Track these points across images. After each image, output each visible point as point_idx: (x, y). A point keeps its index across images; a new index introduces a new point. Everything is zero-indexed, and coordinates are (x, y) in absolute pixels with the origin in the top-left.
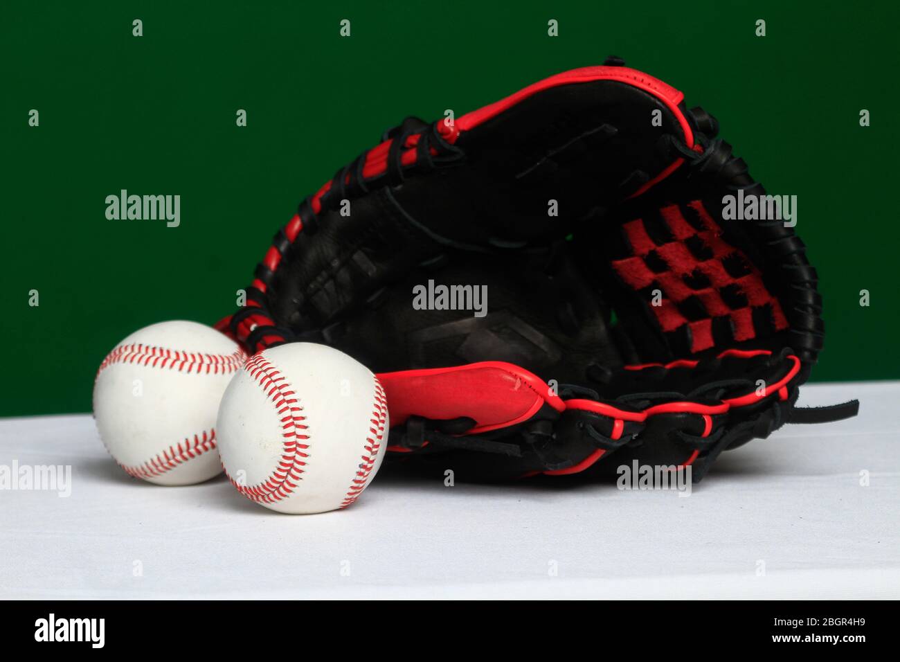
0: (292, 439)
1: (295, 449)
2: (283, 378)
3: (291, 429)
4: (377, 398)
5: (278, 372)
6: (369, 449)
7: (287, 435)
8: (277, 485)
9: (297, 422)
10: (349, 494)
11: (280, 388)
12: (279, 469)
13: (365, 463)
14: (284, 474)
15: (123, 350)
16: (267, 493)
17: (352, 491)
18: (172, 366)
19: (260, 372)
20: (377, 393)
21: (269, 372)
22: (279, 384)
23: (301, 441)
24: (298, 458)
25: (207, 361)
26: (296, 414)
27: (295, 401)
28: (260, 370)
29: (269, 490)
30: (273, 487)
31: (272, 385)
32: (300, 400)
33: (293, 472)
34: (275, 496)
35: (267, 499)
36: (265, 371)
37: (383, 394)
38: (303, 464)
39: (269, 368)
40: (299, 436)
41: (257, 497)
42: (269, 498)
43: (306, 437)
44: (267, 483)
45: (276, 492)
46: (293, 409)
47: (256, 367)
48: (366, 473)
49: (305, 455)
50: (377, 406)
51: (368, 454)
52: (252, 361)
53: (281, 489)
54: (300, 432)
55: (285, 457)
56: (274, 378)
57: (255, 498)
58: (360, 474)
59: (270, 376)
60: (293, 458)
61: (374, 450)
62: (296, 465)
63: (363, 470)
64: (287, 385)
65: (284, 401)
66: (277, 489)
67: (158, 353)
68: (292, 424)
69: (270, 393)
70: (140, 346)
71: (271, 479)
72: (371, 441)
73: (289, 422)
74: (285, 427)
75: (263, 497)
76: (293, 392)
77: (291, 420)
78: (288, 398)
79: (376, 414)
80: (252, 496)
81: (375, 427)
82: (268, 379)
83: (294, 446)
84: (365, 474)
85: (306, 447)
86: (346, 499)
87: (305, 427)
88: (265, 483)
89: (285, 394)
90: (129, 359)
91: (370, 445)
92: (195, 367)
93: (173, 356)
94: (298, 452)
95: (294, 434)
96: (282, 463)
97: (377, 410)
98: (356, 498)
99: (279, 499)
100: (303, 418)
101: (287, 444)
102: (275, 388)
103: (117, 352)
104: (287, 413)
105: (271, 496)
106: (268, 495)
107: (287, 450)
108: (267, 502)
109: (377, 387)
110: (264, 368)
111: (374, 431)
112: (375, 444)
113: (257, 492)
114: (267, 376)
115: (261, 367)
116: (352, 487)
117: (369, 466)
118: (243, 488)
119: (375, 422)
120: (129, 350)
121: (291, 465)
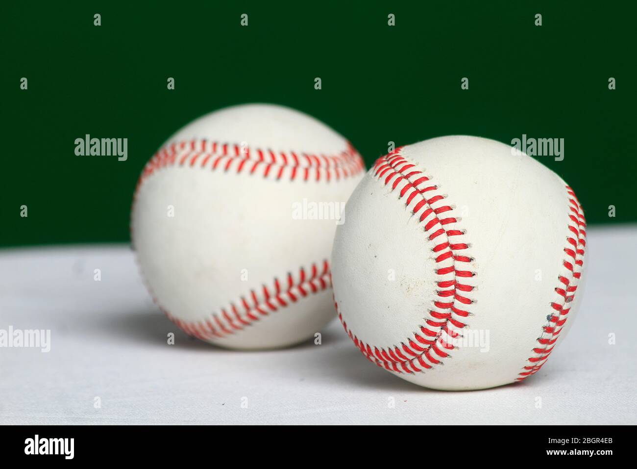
0: (450, 277)
1: (453, 292)
2: (435, 188)
3: (448, 263)
4: (573, 218)
5: (426, 179)
6: (562, 292)
7: (441, 272)
8: (426, 346)
9: (456, 252)
10: (532, 360)
11: (430, 202)
12: (429, 322)
13: (557, 313)
14: (437, 329)
15: (178, 148)
16: (410, 357)
17: (535, 355)
18: (253, 170)
19: (399, 180)
20: (573, 209)
21: (413, 179)
22: (428, 195)
23: (462, 280)
24: (458, 305)
25: (304, 162)
26: (455, 240)
27: (454, 220)
28: (398, 175)
29: (413, 354)
30: (419, 349)
31: (418, 198)
32: (461, 219)
33: (450, 326)
34: (423, 363)
35: (409, 367)
36: (407, 177)
37: (581, 212)
38: (465, 314)
39: (412, 173)
40: (459, 273)
41: (394, 365)
42: (413, 366)
43: (470, 274)
44: (411, 342)
45: (424, 357)
46: (450, 233)
47: (392, 171)
48: (557, 328)
49: (468, 301)
50: (573, 229)
51: (559, 299)
52: (385, 163)
53: (432, 352)
54: (461, 266)
55: (438, 304)
56: (421, 187)
57: (391, 366)
58: (549, 330)
59: (415, 184)
60: (450, 305)
61: (569, 294)
62: (455, 316)
63: (552, 324)
64: (441, 197)
65: (436, 221)
66: (426, 352)
67: (231, 152)
68: (449, 254)
69: (416, 210)
70: (204, 142)
71: (417, 336)
72: (565, 280)
73: (443, 252)
74: (439, 259)
75: (403, 364)
76: (449, 208)
77: (448, 249)
78: (442, 216)
79: (572, 241)
80: (386, 363)
81: (570, 259)
82: (412, 190)
83: (452, 287)
84: (556, 331)
85: (469, 288)
86: (526, 368)
87: (469, 260)
88: (407, 344)
89: (437, 211)
90: (187, 162)
91: (563, 286)
92: (288, 172)
93: (255, 156)
94: (457, 297)
95: (452, 269)
96: (433, 314)
97: (573, 235)
98: (540, 367)
99: (428, 367)
100: (465, 246)
101: (441, 284)
102: (424, 202)
103: (169, 152)
104: (442, 239)
105: (416, 363)
106: (411, 362)
107: (441, 294)
108: (409, 371)
109: (572, 201)
110: (405, 173)
111: (568, 266)
112: (571, 284)
113: (394, 357)
114: (410, 185)
115: (400, 172)
116: (537, 350)
117: (562, 317)
118: (373, 351)
119: (571, 253)
120: (188, 148)
121: (448, 317)
